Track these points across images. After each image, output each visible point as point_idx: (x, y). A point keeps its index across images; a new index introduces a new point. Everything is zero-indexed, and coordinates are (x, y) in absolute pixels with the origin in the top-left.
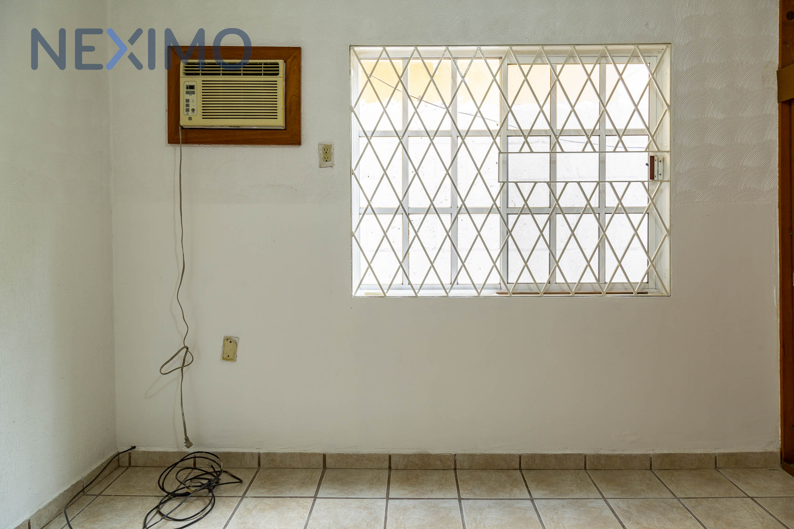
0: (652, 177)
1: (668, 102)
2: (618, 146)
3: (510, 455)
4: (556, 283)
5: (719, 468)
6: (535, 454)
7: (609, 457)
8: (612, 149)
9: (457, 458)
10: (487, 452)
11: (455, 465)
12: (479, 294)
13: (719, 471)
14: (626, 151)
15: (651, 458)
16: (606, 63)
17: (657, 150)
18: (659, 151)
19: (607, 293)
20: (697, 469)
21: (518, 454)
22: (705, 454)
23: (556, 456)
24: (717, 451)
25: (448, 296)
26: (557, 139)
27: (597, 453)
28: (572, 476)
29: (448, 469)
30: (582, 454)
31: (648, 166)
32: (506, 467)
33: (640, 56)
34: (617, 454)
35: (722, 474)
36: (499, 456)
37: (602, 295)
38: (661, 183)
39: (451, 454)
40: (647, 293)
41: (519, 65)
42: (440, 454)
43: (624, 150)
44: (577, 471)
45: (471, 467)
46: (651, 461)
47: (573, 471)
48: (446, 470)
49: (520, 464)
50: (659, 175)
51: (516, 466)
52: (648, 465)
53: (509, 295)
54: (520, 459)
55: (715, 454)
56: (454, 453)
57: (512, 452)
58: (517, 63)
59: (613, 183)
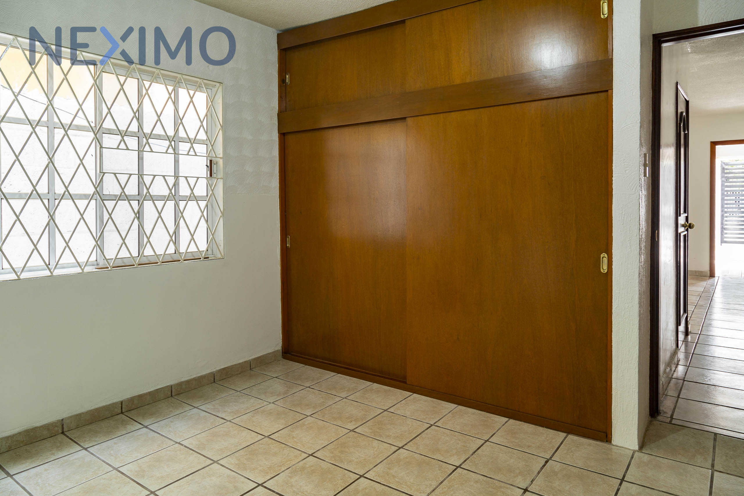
0: (211, 175)
1: (221, 123)
2: (191, 150)
3: (113, 404)
4: (144, 256)
5: (252, 369)
6: (134, 397)
7: (188, 382)
8: (186, 153)
9: (64, 421)
10: (92, 408)
11: (63, 428)
12: (83, 270)
13: (252, 370)
14: (196, 155)
15: (215, 374)
16: (179, 87)
17: (215, 156)
18: (216, 157)
19: (184, 260)
20: (241, 373)
21: (120, 401)
22: (245, 362)
23: (150, 393)
24: (251, 358)
25: (52, 275)
26: (147, 140)
27: (179, 381)
28: (165, 403)
29: (56, 435)
30: (169, 386)
31: (208, 167)
32: (110, 415)
33: (204, 87)
34: (193, 378)
35: (255, 371)
36: (103, 407)
37: (180, 262)
38: (217, 179)
39: (58, 420)
40: (208, 258)
41: (117, 75)
42: (47, 424)
43: (194, 154)
44: (166, 400)
45: (78, 425)
46: (214, 376)
47: (164, 401)
48: (54, 436)
49: (122, 409)
50: (214, 174)
51: (119, 411)
52: (213, 379)
53: (110, 269)
54: (122, 404)
55: (250, 360)
56: (61, 419)
57: (115, 401)
58: (114, 73)
59: (187, 178)
